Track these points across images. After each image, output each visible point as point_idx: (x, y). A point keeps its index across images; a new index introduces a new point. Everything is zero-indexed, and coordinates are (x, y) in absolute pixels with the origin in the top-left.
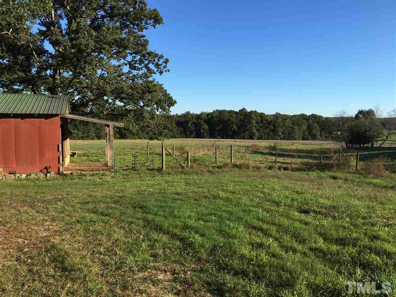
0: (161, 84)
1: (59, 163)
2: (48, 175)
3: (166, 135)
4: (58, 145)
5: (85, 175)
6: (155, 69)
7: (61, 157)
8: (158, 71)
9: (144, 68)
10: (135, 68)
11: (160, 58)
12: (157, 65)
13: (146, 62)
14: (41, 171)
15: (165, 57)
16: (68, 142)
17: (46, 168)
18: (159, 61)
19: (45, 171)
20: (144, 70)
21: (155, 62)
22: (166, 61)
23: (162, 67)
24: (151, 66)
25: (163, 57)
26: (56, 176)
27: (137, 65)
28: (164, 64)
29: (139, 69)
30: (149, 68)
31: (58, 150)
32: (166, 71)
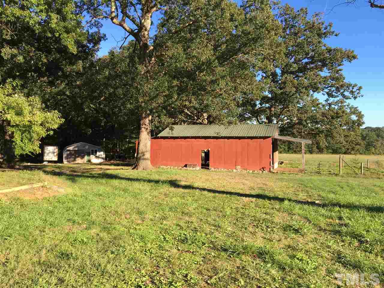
0: (356, 107)
1: (270, 165)
2: (264, 172)
3: (358, 150)
4: (270, 155)
5: (285, 173)
6: (351, 96)
7: (271, 162)
8: (352, 97)
9: (340, 96)
10: (332, 96)
11: (354, 86)
12: (352, 92)
13: (342, 91)
14: (260, 169)
15: (359, 85)
16: (276, 154)
17: (263, 168)
18: (353, 88)
19: (262, 169)
20: (340, 97)
21: (349, 90)
22: (360, 88)
23: (356, 93)
24: (347, 93)
25: (356, 85)
26: (268, 173)
27: (334, 94)
28: (358, 91)
29: (336, 97)
30: (344, 95)
31: (270, 158)
32: (359, 97)
